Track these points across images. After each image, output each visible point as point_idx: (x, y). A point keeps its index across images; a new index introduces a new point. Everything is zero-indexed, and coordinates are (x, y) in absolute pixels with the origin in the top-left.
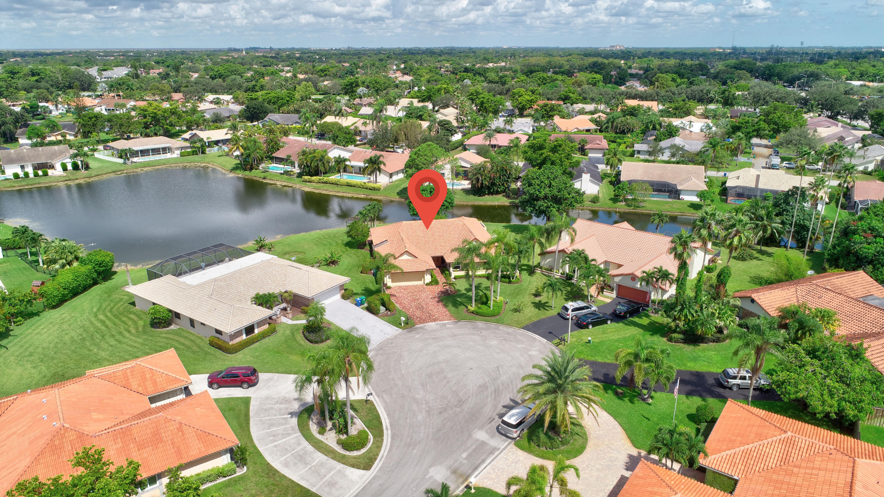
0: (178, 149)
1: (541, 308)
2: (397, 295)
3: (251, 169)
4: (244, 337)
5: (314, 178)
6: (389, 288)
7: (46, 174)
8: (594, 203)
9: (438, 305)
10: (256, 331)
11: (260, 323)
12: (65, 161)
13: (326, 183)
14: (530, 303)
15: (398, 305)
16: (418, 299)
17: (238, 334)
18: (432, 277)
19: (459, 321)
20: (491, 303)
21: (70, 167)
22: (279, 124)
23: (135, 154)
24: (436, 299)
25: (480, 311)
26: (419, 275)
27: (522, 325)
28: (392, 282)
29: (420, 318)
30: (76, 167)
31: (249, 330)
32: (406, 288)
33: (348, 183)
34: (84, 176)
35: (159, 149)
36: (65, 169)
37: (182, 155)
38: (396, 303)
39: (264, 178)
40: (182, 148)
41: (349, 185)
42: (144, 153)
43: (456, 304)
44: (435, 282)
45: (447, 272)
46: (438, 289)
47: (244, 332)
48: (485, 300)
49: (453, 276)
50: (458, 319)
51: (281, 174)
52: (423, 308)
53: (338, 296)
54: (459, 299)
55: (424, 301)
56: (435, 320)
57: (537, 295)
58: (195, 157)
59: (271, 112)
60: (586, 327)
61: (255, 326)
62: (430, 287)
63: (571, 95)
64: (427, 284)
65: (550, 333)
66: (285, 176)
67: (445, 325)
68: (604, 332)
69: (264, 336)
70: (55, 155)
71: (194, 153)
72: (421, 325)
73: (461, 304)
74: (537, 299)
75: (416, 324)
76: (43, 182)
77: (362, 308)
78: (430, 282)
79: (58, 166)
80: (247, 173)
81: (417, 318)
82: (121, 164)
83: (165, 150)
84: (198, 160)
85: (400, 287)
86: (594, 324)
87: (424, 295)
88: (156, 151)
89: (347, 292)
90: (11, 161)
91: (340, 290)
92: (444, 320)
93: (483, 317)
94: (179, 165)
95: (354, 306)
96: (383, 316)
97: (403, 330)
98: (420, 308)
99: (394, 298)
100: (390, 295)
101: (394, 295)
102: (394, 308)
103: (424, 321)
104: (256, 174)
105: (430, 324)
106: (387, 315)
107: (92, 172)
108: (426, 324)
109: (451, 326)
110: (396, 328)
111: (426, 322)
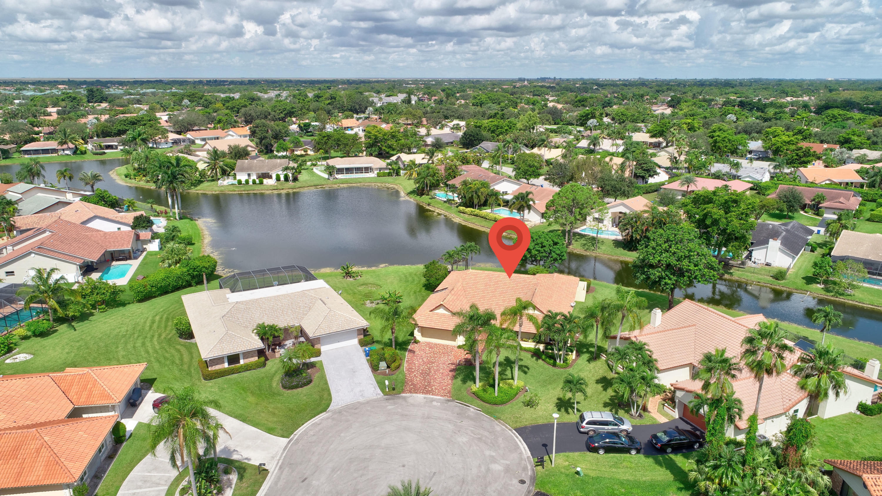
0: (377, 169)
1: (563, 410)
2: (417, 353)
3: (423, 194)
4: (226, 365)
5: (468, 209)
6: (416, 342)
7: (261, 183)
8: (777, 279)
9: (448, 375)
10: (242, 362)
11: (247, 354)
12: (279, 173)
13: (476, 215)
15: (405, 365)
16: (433, 363)
17: (218, 360)
19: (453, 401)
21: (282, 178)
23: (340, 171)
24: (453, 367)
26: (451, 334)
27: (519, 425)
28: (423, 335)
29: (415, 385)
30: (286, 179)
31: (233, 359)
32: (432, 346)
33: (496, 218)
34: (290, 186)
35: (362, 168)
36: (278, 179)
37: (379, 175)
38: (407, 361)
39: (429, 205)
40: (380, 169)
41: (496, 221)
42: (349, 170)
43: (466, 379)
44: (469, 346)
46: (465, 355)
47: (226, 360)
52: (428, 375)
53: (355, 341)
55: (437, 366)
58: (389, 179)
59: (487, 140)
60: (595, 450)
61: (241, 356)
62: (459, 351)
63: (855, 138)
64: (455, 347)
65: (544, 445)
67: (432, 400)
68: (615, 465)
69: (248, 368)
70: (274, 167)
71: (390, 175)
72: (408, 395)
73: (473, 379)
75: (404, 392)
76: (258, 189)
77: (368, 360)
78: (462, 345)
79: (274, 177)
80: (418, 198)
81: (412, 384)
82: (325, 179)
83: (367, 170)
84: (391, 182)
85: (428, 344)
86: (609, 450)
87: (444, 359)
88: (359, 170)
89: (367, 339)
90: (242, 170)
91: (358, 335)
92: (437, 395)
93: (482, 403)
94: (373, 184)
95: (363, 355)
96: (380, 374)
97: (385, 395)
98: (425, 374)
99: (411, 355)
100: (410, 351)
101: (414, 352)
102: (398, 367)
103: (415, 390)
104: (424, 200)
105: (418, 395)
106: (384, 374)
107: (297, 184)
108: (414, 395)
109: (439, 404)
110: (379, 391)
111: (416, 393)
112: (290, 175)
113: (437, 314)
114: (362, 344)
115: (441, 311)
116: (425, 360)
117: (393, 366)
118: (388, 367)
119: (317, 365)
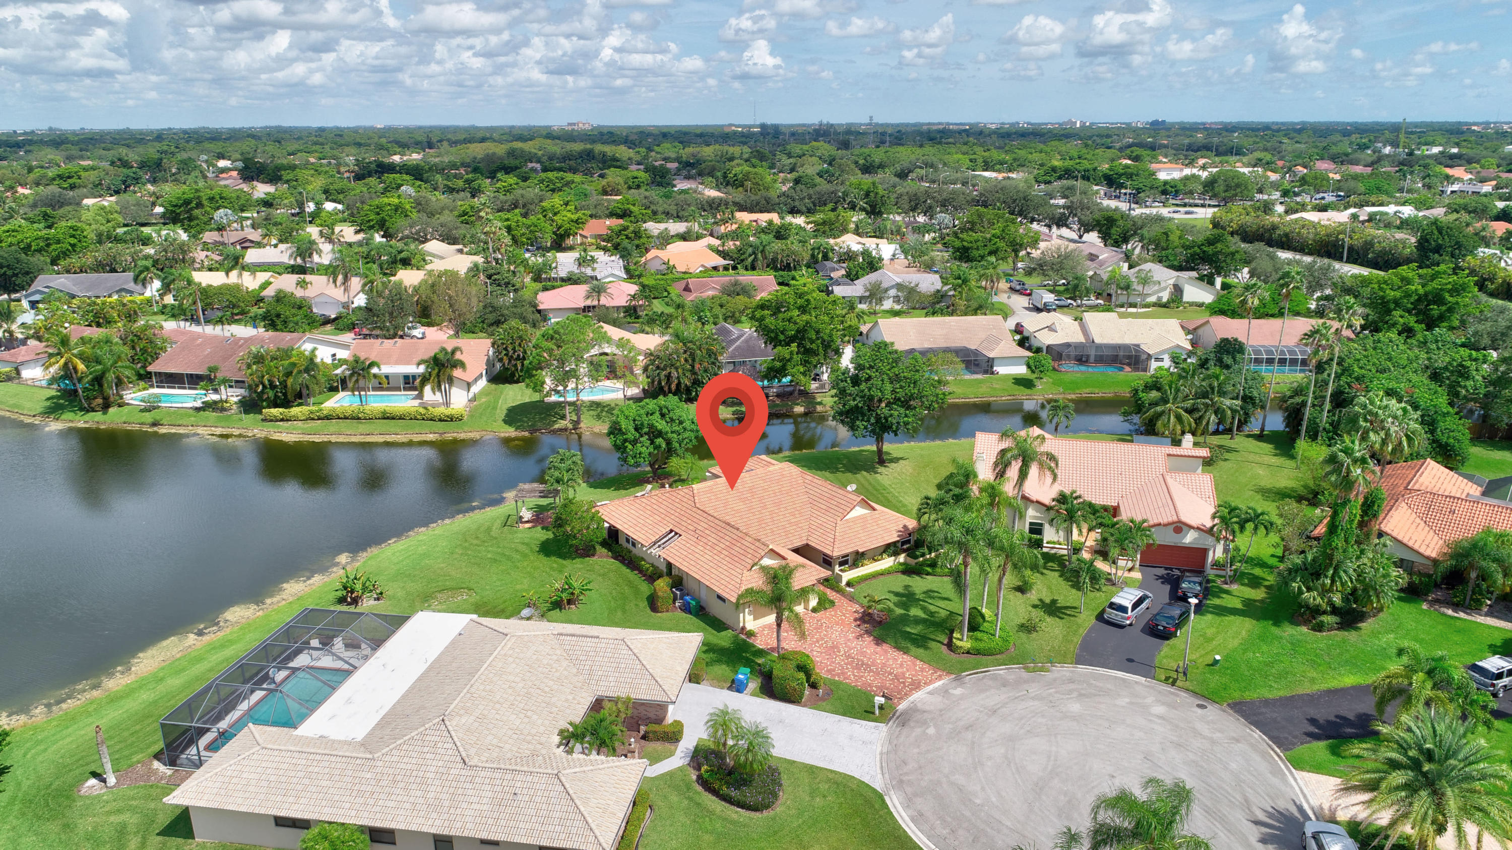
1: (1060, 615)
3: (106, 406)
5: (295, 411)
6: (752, 634)
9: (885, 651)
13: (328, 418)
14: (1031, 609)
19: (961, 676)
22: (73, 297)
24: (868, 639)
25: (981, 645)
27: (1071, 657)
29: (885, 688)
33: (384, 412)
39: (154, 424)
41: (387, 417)
43: (916, 642)
46: (848, 615)
49: (844, 582)
50: (952, 671)
51: (198, 409)
52: (866, 664)
54: (909, 629)
56: (916, 686)
57: (1022, 589)
62: (826, 614)
64: (814, 610)
65: (1130, 660)
66: (211, 415)
67: (944, 691)
72: (905, 704)
73: (922, 637)
77: (752, 694)
78: (819, 604)
80: (98, 416)
92: (931, 682)
93: (992, 657)
95: (731, 693)
96: (816, 701)
97: (883, 723)
103: (899, 692)
105: (916, 696)
106: (818, 698)
108: (912, 698)
109: (959, 690)
110: (869, 723)
111: (907, 694)
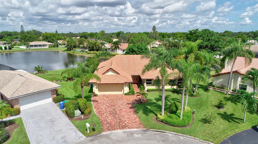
0: (48, 45)
1: (230, 120)
2: (99, 101)
3: (70, 50)
5: (91, 52)
6: (96, 95)
9: (130, 112)
14: (216, 115)
15: (95, 110)
16: (114, 106)
18: (130, 89)
19: (148, 130)
20: (181, 112)
21: (3, 48)
24: (130, 106)
25: (169, 120)
26: (119, 86)
28: (99, 91)
29: (110, 124)
30: (5, 48)
32: (108, 96)
34: (7, 51)
35: (42, 45)
37: (49, 47)
38: (95, 107)
40: (50, 45)
42: (35, 46)
43: (146, 112)
44: (131, 92)
45: (142, 87)
46: (133, 98)
48: (174, 109)
49: (146, 89)
50: (147, 127)
51: (80, 51)
52: (116, 114)
53: (50, 100)
54: (149, 107)
55: (119, 107)
56: (123, 127)
57: (220, 106)
62: (128, 96)
64: (126, 94)
71: (54, 47)
72: (108, 132)
73: (151, 111)
74: (222, 111)
75: (103, 131)
77: (63, 111)
78: (128, 93)
81: (107, 123)
82: (24, 49)
83: (44, 45)
84: (55, 49)
87: (120, 102)
88: (40, 46)
89: (59, 97)
91: (52, 95)
92: (132, 128)
93: (172, 127)
94: (47, 50)
95: (58, 108)
96: (76, 120)
97: (87, 137)
98: (113, 113)
99: (96, 103)
100: (94, 101)
101: (97, 101)
102: (90, 113)
103: (112, 127)
104: (71, 52)
105: (117, 131)
106: (80, 119)
107: (11, 50)
108: (113, 131)
109: (140, 135)
110: (81, 135)
111: (114, 129)
112: (8, 47)
113: (108, 75)
114: (56, 101)
115: (110, 73)
116: (107, 104)
117: (86, 112)
118: (82, 113)
119: (16, 122)
